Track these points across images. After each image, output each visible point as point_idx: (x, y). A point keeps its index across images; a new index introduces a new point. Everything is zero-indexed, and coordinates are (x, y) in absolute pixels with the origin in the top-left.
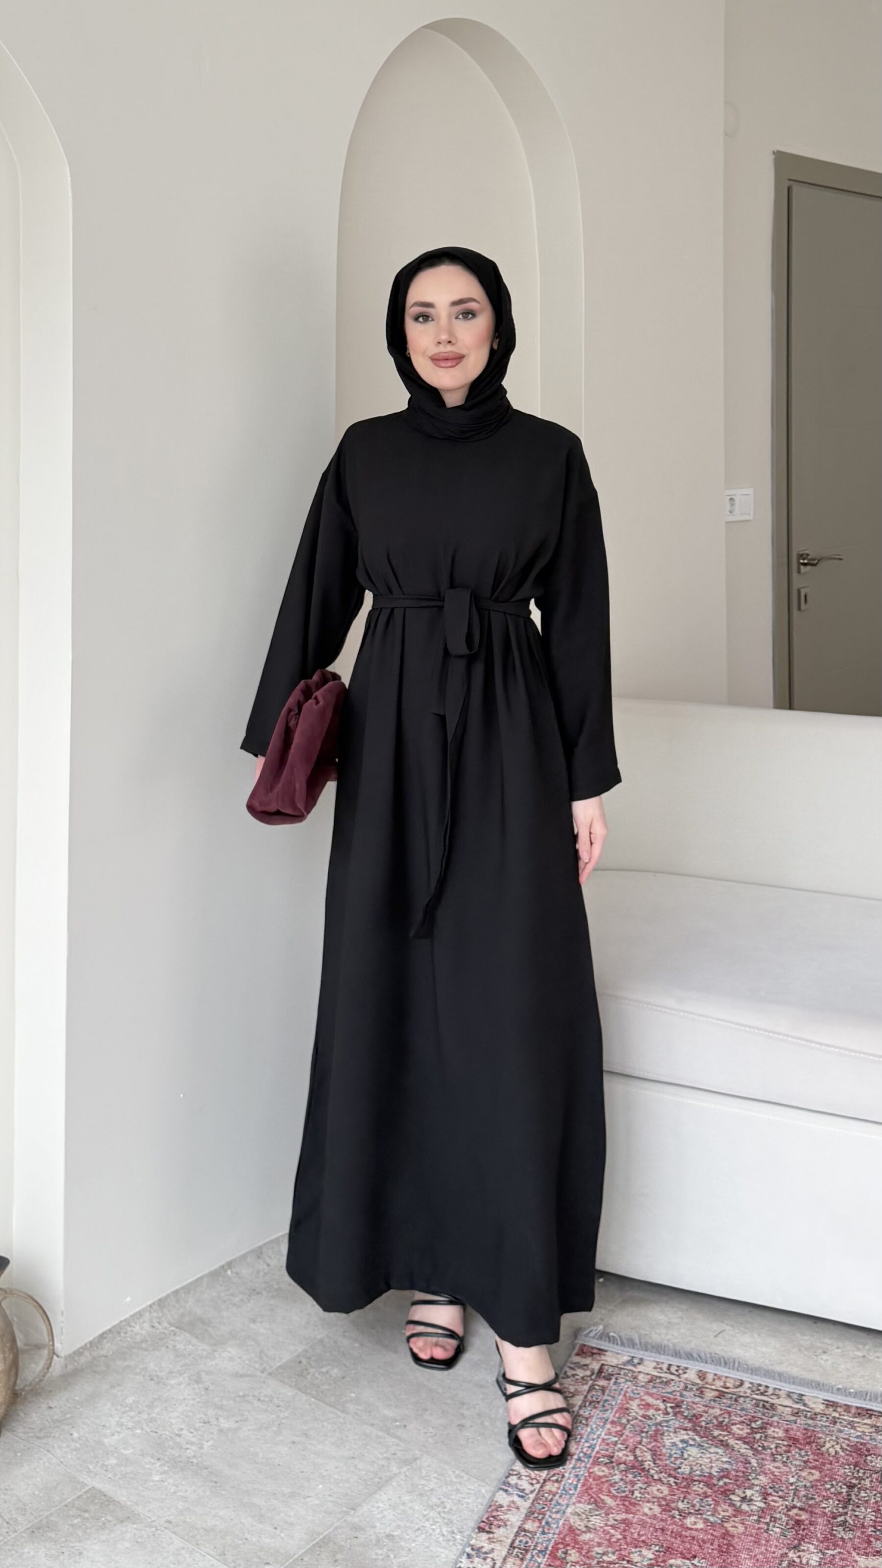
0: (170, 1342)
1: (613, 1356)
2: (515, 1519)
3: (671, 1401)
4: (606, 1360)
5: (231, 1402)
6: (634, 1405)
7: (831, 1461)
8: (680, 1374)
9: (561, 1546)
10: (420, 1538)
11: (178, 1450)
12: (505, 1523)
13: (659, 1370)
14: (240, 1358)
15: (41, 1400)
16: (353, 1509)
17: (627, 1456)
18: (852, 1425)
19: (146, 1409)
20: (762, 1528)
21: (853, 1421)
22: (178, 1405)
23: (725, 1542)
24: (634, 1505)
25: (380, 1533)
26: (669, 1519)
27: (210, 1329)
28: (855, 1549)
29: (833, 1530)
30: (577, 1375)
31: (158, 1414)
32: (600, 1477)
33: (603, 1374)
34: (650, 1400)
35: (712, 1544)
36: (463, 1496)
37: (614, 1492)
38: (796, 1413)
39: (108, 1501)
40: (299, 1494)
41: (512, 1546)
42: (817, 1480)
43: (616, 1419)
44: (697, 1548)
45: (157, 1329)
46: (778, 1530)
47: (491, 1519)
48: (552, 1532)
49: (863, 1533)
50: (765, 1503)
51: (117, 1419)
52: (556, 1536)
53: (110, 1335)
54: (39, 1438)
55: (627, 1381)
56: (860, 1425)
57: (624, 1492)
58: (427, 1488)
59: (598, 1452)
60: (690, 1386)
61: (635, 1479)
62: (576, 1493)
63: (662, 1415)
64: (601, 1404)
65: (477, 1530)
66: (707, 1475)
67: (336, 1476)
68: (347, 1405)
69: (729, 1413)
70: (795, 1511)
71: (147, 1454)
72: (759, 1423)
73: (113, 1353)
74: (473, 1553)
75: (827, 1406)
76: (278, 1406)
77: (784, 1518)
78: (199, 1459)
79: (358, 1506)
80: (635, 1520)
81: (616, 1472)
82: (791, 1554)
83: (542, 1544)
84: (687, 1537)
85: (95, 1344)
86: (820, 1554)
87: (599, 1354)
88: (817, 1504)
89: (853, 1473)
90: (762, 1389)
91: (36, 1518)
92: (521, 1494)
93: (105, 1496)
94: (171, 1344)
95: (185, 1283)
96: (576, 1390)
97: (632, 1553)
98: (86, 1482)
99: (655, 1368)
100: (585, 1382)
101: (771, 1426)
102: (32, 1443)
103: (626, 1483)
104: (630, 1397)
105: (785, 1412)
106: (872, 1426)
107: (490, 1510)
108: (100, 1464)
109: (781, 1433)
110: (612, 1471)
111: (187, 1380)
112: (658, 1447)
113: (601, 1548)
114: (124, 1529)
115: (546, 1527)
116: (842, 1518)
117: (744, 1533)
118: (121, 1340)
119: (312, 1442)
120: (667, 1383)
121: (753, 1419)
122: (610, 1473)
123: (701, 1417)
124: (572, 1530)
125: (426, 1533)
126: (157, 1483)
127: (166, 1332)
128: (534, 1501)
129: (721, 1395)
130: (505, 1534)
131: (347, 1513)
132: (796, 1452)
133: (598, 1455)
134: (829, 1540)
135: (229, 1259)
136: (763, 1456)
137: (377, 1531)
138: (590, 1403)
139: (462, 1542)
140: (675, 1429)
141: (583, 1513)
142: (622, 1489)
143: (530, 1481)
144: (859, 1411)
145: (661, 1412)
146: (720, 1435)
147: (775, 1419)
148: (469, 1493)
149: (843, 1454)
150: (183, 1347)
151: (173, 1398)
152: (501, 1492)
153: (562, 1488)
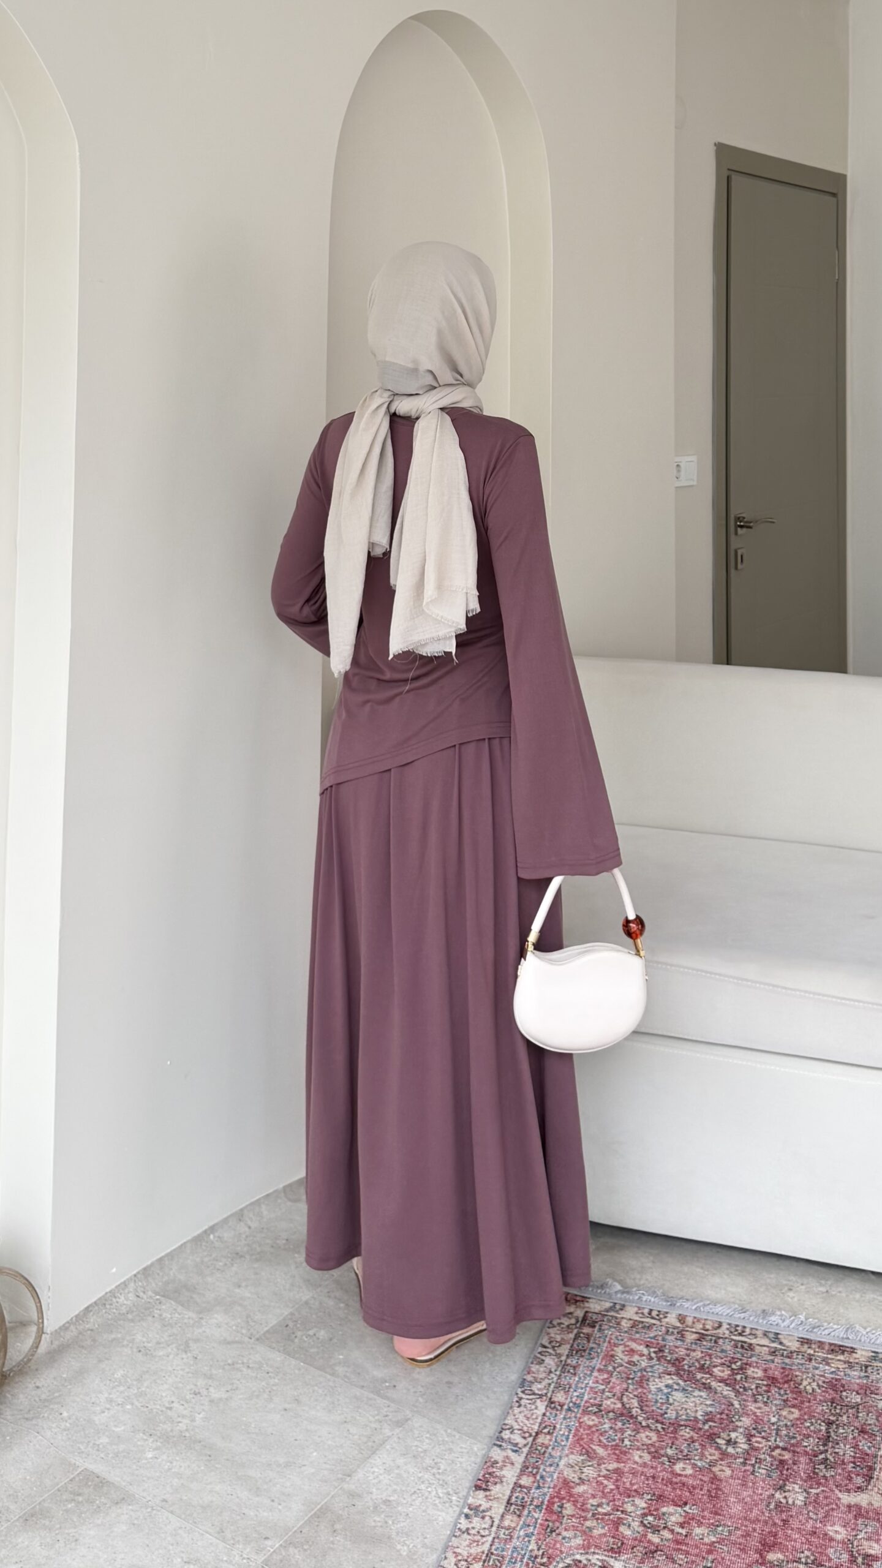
0: (156, 1311)
1: (597, 1303)
2: (510, 1475)
3: (654, 1346)
4: (588, 1307)
5: (221, 1371)
6: (619, 1351)
7: (810, 1399)
8: (661, 1318)
9: (556, 1500)
10: (417, 1502)
11: (170, 1425)
12: (501, 1480)
13: (641, 1315)
14: (227, 1324)
15: (29, 1380)
16: (349, 1476)
17: (615, 1404)
18: (826, 1361)
19: (135, 1383)
20: (748, 1471)
21: (827, 1358)
22: (167, 1377)
23: (714, 1486)
24: (625, 1453)
25: (376, 1499)
26: (659, 1466)
27: (195, 1296)
28: (837, 1486)
29: (815, 1469)
30: (563, 1324)
31: (147, 1387)
32: (590, 1427)
33: (588, 1321)
34: (634, 1345)
35: (701, 1490)
36: (456, 1456)
37: (605, 1441)
38: (773, 1353)
39: (101, 1482)
40: (295, 1463)
41: (509, 1503)
42: (797, 1419)
43: (602, 1367)
44: (688, 1494)
45: (142, 1298)
46: (764, 1472)
47: (487, 1476)
48: (547, 1486)
49: (843, 1469)
50: (750, 1444)
51: (106, 1395)
52: (551, 1490)
53: (96, 1308)
54: (27, 1419)
55: (611, 1327)
56: (834, 1361)
57: (614, 1440)
58: (420, 1449)
59: (586, 1402)
60: (671, 1330)
61: (624, 1427)
62: (568, 1444)
63: (646, 1361)
64: (587, 1351)
65: (474, 1489)
66: (692, 1419)
67: (330, 1442)
68: (337, 1368)
69: (710, 1355)
70: (778, 1451)
71: (139, 1431)
72: (739, 1364)
73: (99, 1325)
74: (471, 1512)
75: (802, 1343)
76: (268, 1373)
77: (769, 1459)
78: (192, 1433)
79: (354, 1472)
80: (626, 1470)
81: (606, 1421)
82: (778, 1495)
83: (538, 1498)
84: (677, 1483)
85: (79, 1318)
86: (804, 1494)
87: (583, 1301)
88: (798, 1444)
89: (831, 1410)
90: (739, 1329)
91: (29, 1505)
92: (515, 1448)
93: (98, 1477)
94: (156, 1313)
95: (169, 1251)
96: (562, 1339)
97: (626, 1503)
98: (77, 1463)
99: (637, 1313)
100: (570, 1330)
101: (750, 1366)
102: (21, 1425)
103: (616, 1431)
104: (615, 1344)
105: (763, 1352)
106: (845, 1362)
107: (485, 1467)
108: (91, 1444)
109: (760, 1373)
110: (602, 1420)
111: (175, 1349)
112: (644, 1393)
113: (595, 1500)
114: (119, 1511)
115: (541, 1481)
116: (822, 1456)
117: (732, 1476)
118: (106, 1312)
119: (304, 1408)
120: (649, 1327)
121: (733, 1361)
122: (599, 1422)
123: (683, 1361)
124: (566, 1483)
125: (423, 1495)
126: (151, 1460)
127: (151, 1301)
128: (527, 1454)
129: (702, 1337)
130: (501, 1491)
131: (343, 1480)
132: (776, 1392)
133: (587, 1405)
134: (812, 1478)
135: (211, 1224)
136: (744, 1397)
137: (374, 1498)
138: (577, 1352)
139: (458, 1503)
140: (659, 1374)
141: (576, 1465)
142: (612, 1438)
143: (523, 1435)
144: (832, 1347)
145: (645, 1358)
146: (703, 1377)
147: (754, 1359)
148: (462, 1452)
149: (819, 1391)
150: (169, 1316)
151: (162, 1370)
152: (495, 1448)
153: (554, 1439)
